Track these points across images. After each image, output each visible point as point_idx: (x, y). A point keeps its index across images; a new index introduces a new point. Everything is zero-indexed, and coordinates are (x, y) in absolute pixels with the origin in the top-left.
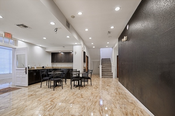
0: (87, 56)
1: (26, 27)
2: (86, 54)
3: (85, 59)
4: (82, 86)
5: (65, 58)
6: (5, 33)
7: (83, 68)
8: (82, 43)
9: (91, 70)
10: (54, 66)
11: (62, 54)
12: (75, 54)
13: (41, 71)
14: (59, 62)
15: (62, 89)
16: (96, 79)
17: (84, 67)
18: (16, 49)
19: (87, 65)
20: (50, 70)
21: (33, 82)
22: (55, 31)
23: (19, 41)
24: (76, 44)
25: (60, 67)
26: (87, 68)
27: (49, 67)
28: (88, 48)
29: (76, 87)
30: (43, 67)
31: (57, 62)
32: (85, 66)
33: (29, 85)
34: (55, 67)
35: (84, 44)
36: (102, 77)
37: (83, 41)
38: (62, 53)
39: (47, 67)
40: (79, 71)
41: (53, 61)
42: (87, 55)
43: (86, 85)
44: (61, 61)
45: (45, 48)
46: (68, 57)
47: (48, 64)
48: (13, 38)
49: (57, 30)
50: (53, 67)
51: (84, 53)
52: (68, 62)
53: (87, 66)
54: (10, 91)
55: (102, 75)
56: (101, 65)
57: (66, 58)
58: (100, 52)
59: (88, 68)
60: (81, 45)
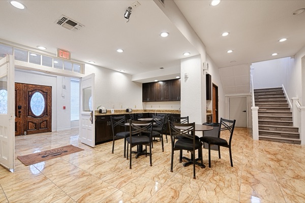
0: (214, 85)
1: (73, 24)
2: (213, 81)
3: (211, 91)
4: (203, 166)
5: (165, 91)
6: (59, 50)
7: (206, 114)
8: (202, 52)
9: (230, 121)
10: (147, 109)
11: (160, 85)
12: (185, 81)
13: (113, 119)
14: (156, 101)
15: (151, 165)
16: (241, 144)
17: (207, 112)
18: (83, 79)
19: (215, 105)
20: (135, 117)
21: (106, 139)
22: (126, 16)
23: (86, 65)
24: (187, 54)
25: (157, 111)
26: (215, 112)
27: (138, 110)
28: (217, 66)
29: (186, 165)
30: (127, 110)
31: (151, 101)
32: (211, 108)
33: (96, 144)
34: (150, 110)
35: (208, 55)
36: (260, 139)
37: (204, 46)
38: (161, 83)
39: (134, 111)
40: (193, 124)
41: (145, 99)
42: (215, 83)
43: (216, 162)
44: (158, 99)
45: (132, 75)
46: (172, 89)
47: (137, 105)
48: (73, 59)
49: (129, 14)
50: (145, 111)
51: (208, 77)
52: (172, 101)
53: (214, 107)
54: (66, 153)
55: (260, 133)
56: (256, 105)
57: (168, 91)
58: (249, 73)
59: (217, 112)
60: (198, 56)
